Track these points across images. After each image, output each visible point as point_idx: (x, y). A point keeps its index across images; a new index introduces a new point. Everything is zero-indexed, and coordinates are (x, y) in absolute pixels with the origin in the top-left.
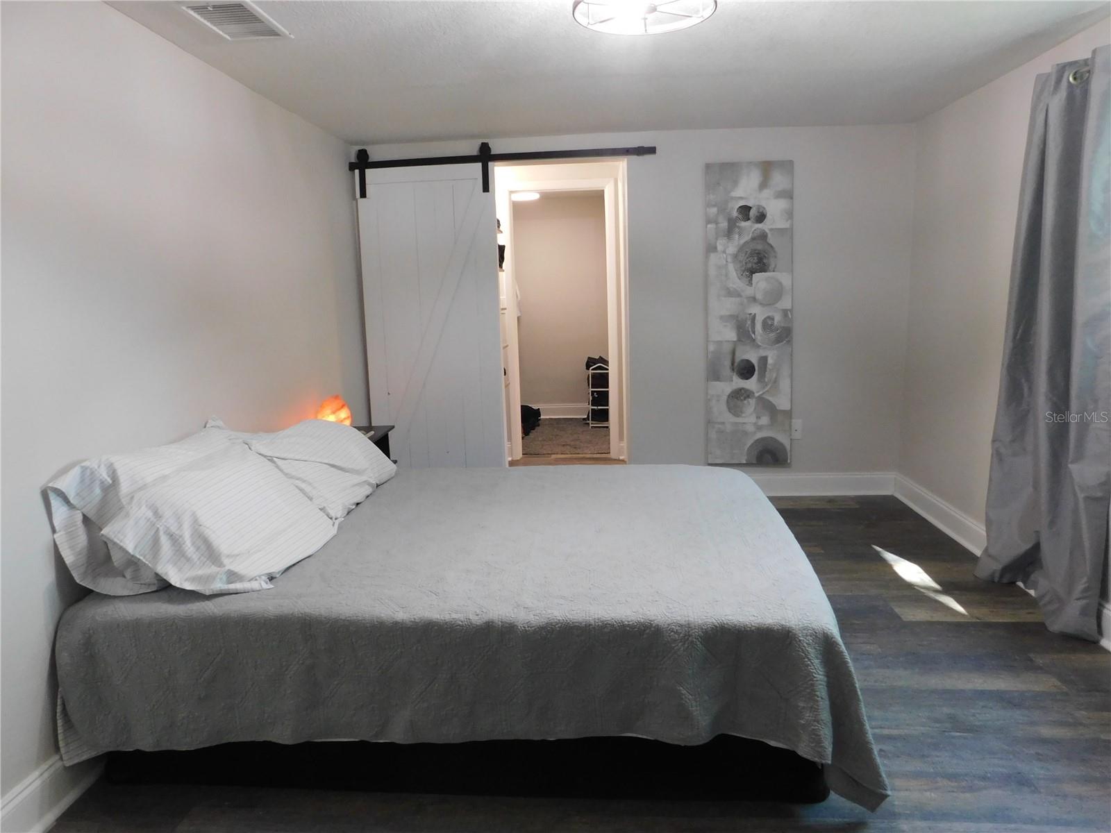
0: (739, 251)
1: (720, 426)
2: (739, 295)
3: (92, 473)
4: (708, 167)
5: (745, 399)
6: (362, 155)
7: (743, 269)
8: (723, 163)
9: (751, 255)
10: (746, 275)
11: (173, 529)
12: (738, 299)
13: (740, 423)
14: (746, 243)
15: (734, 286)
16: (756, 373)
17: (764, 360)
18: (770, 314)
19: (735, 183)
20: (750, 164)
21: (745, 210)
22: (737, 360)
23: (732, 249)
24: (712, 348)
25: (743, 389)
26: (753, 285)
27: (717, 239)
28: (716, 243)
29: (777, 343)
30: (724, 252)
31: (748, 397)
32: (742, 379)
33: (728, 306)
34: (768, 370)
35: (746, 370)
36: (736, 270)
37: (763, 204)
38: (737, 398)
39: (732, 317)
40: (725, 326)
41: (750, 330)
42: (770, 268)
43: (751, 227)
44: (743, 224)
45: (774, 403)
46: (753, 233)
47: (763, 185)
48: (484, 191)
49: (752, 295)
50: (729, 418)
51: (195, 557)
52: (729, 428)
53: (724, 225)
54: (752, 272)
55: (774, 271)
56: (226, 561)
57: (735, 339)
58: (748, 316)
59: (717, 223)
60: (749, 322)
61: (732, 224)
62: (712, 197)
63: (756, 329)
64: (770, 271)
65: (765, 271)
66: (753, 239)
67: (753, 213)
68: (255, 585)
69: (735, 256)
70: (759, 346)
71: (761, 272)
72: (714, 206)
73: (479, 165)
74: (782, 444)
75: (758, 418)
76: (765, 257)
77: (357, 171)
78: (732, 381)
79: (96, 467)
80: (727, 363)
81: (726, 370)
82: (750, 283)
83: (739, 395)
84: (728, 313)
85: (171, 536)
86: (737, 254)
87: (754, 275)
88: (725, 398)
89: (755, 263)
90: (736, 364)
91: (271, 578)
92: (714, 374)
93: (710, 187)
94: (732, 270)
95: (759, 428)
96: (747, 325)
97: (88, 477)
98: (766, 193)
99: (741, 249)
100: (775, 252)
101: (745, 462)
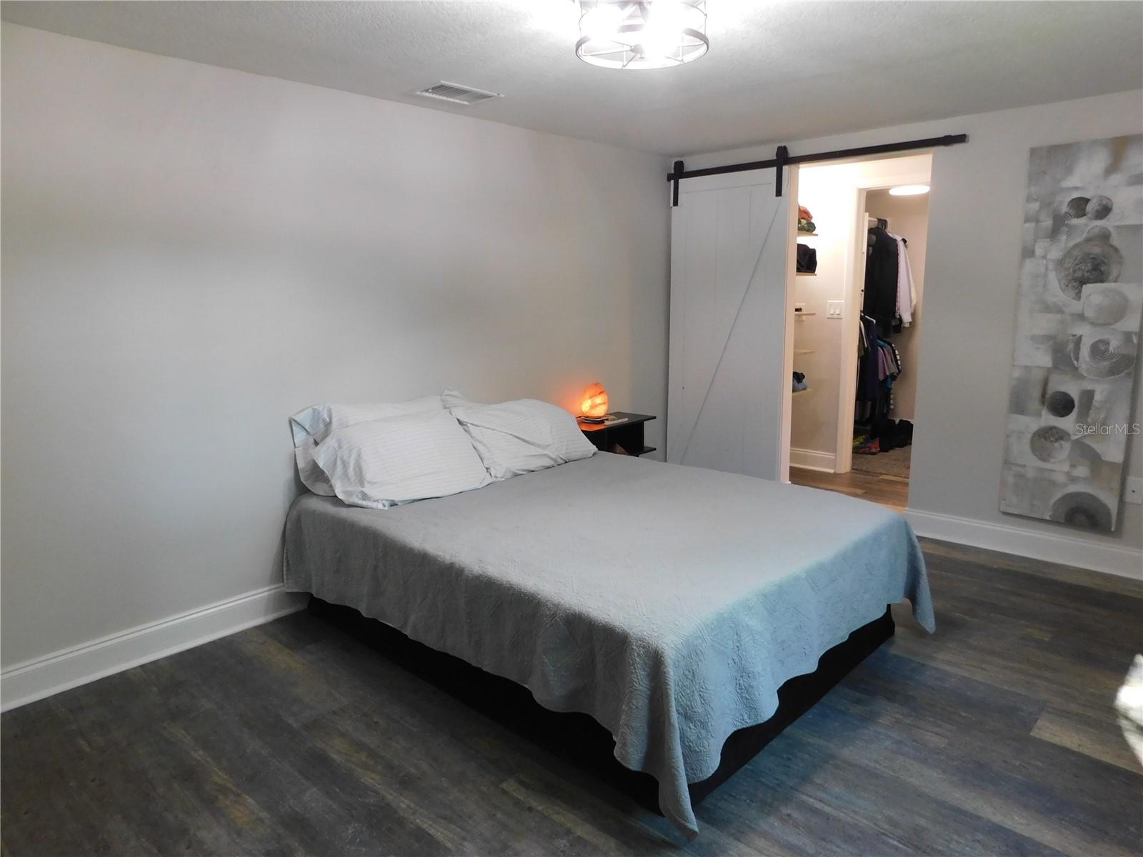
0: (1065, 256)
1: (1019, 469)
2: (1060, 311)
3: (319, 413)
4: (1033, 151)
5: (1057, 440)
6: (679, 165)
7: (1070, 278)
8: (1053, 146)
9: (1083, 260)
10: (1074, 286)
11: (345, 458)
12: (1059, 316)
13: (1046, 470)
14: (1076, 246)
15: (1054, 300)
16: (1075, 411)
17: (1088, 396)
18: (1105, 337)
19: (1069, 171)
20: (1094, 143)
21: (1080, 205)
22: (1051, 390)
23: (1056, 253)
24: (1017, 374)
25: (1055, 428)
26: (1083, 299)
27: (1035, 241)
28: (1034, 245)
29: (1113, 374)
30: (1044, 257)
31: (1061, 438)
32: (1053, 415)
33: (1045, 324)
34: (1093, 408)
35: (1062, 405)
36: (1059, 281)
37: (1108, 194)
38: (1045, 438)
39: (1048, 338)
40: (1037, 348)
41: (1072, 355)
42: (1111, 278)
43: (1086, 225)
44: (1075, 221)
45: (1099, 451)
46: (1089, 232)
47: (1112, 168)
48: (777, 196)
49: (1080, 312)
50: (1032, 463)
51: (353, 479)
52: (1030, 474)
53: (1048, 223)
54: (1082, 282)
55: (1116, 281)
56: (366, 485)
57: (1050, 365)
58: (1071, 338)
59: (1037, 221)
60: (1071, 346)
61: (1059, 223)
62: (1033, 189)
63: (1081, 355)
64: (1110, 282)
65: (1102, 281)
66: (1088, 240)
67: (1091, 207)
68: (374, 505)
69: (1060, 263)
70: (1082, 377)
71: (1096, 282)
72: (1036, 200)
73: (774, 169)
74: (1103, 505)
75: (1073, 466)
76: (1104, 263)
77: (672, 181)
78: (1041, 416)
79: (321, 410)
80: (1036, 393)
81: (1034, 404)
82: (1078, 296)
83: (1047, 437)
84: (1043, 333)
85: (343, 462)
86: (1062, 259)
87: (1084, 286)
88: (1029, 436)
89: (1088, 271)
90: (1047, 396)
91: (393, 504)
92: (1018, 405)
93: (1034, 176)
94: (1054, 280)
95: (1074, 480)
96: (1068, 349)
97: (316, 416)
98: (1116, 178)
99: (1068, 254)
100: (1121, 257)
101: (1048, 518)
